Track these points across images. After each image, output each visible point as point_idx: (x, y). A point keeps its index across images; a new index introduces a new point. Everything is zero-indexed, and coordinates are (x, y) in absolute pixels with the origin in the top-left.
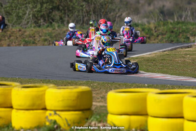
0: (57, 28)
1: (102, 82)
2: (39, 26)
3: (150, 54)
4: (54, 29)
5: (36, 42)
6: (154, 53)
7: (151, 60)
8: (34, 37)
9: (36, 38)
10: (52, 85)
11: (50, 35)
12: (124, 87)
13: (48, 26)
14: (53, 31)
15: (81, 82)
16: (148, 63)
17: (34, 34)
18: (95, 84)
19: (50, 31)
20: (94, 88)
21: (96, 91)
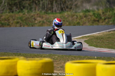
0: (26, 14)
1: (61, 55)
5: (10, 24)
6: (102, 33)
7: (100, 38)
8: (9, 20)
9: (10, 21)
11: (21, 18)
12: (79, 59)
14: (24, 16)
15: (45, 55)
16: (98, 40)
17: (9, 17)
18: (56, 57)
19: (21, 16)
20: (55, 60)
21: (57, 62)
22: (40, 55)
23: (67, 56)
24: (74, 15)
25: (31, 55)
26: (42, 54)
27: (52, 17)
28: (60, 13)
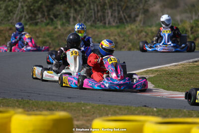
0: (59, 27)
2: (36, 24)
3: (175, 65)
4: (56, 28)
6: (181, 64)
7: (176, 74)
10: (20, 110)
13: (48, 24)
14: (55, 31)
16: (171, 77)
18: (88, 107)
19: (50, 31)
20: (85, 113)
21: (88, 116)
22: (61, 105)
23: (106, 106)
24: (142, 31)
25: (46, 103)
26: (64, 103)
27: (104, 33)
28: (118, 27)
